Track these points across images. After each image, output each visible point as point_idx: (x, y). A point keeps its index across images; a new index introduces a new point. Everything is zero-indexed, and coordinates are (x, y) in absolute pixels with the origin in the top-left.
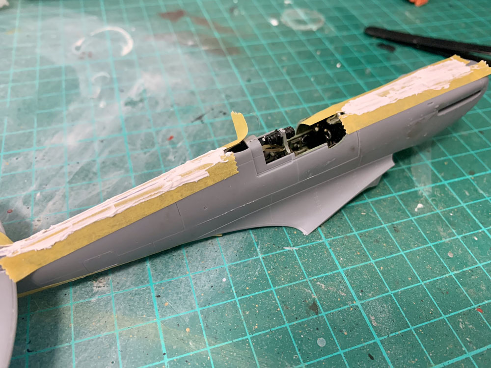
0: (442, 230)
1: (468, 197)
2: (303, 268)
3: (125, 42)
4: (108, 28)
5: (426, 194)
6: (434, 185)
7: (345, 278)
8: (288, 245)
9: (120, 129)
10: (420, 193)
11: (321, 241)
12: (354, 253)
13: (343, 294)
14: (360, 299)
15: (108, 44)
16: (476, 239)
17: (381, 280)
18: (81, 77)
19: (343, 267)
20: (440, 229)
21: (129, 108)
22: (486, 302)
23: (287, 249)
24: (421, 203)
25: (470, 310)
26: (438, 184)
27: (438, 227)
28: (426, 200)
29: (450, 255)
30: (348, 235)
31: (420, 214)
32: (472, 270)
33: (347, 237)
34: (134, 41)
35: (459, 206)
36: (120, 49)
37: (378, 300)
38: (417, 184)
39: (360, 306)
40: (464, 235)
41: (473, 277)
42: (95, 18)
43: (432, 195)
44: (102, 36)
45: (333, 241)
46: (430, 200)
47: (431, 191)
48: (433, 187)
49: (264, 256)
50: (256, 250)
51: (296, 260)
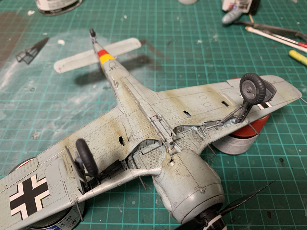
1: (228, 164)
5: (208, 158)
9: (97, 100)
13: (151, 188)
21: (104, 90)
35: (221, 167)
38: (207, 152)
39: (154, 195)
47: (212, 157)
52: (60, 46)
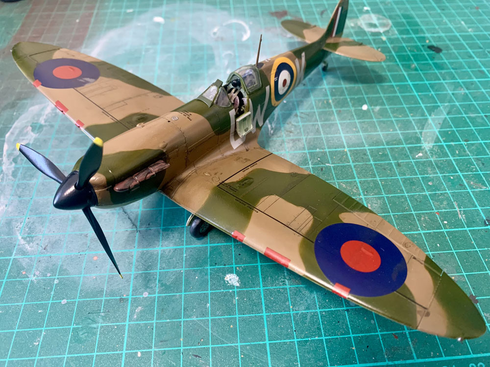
0: (430, 170)
1: (457, 154)
2: (334, 175)
3: (245, 32)
4: (234, 21)
5: (427, 149)
6: (435, 144)
7: (359, 184)
8: (329, 163)
10: (423, 147)
11: (349, 164)
12: (367, 173)
13: (355, 191)
14: (364, 195)
15: (234, 32)
16: (452, 178)
17: (380, 189)
18: (216, 53)
19: (358, 178)
20: (429, 169)
22: (444, 210)
23: (327, 165)
24: (422, 153)
25: (431, 212)
26: (438, 144)
27: (428, 168)
28: (426, 152)
29: (430, 183)
30: (367, 163)
31: (418, 159)
32: (441, 194)
33: (366, 164)
34: (251, 32)
35: (448, 158)
36: (242, 36)
37: (375, 197)
38: (423, 142)
39: (363, 199)
40: (444, 174)
41: (441, 197)
42: (225, 13)
43: (431, 150)
44: (230, 26)
45: (357, 165)
46: (429, 153)
47: (431, 147)
48: (433, 146)
49: (313, 166)
50: (308, 163)
51: (331, 171)
52: (158, 24)
